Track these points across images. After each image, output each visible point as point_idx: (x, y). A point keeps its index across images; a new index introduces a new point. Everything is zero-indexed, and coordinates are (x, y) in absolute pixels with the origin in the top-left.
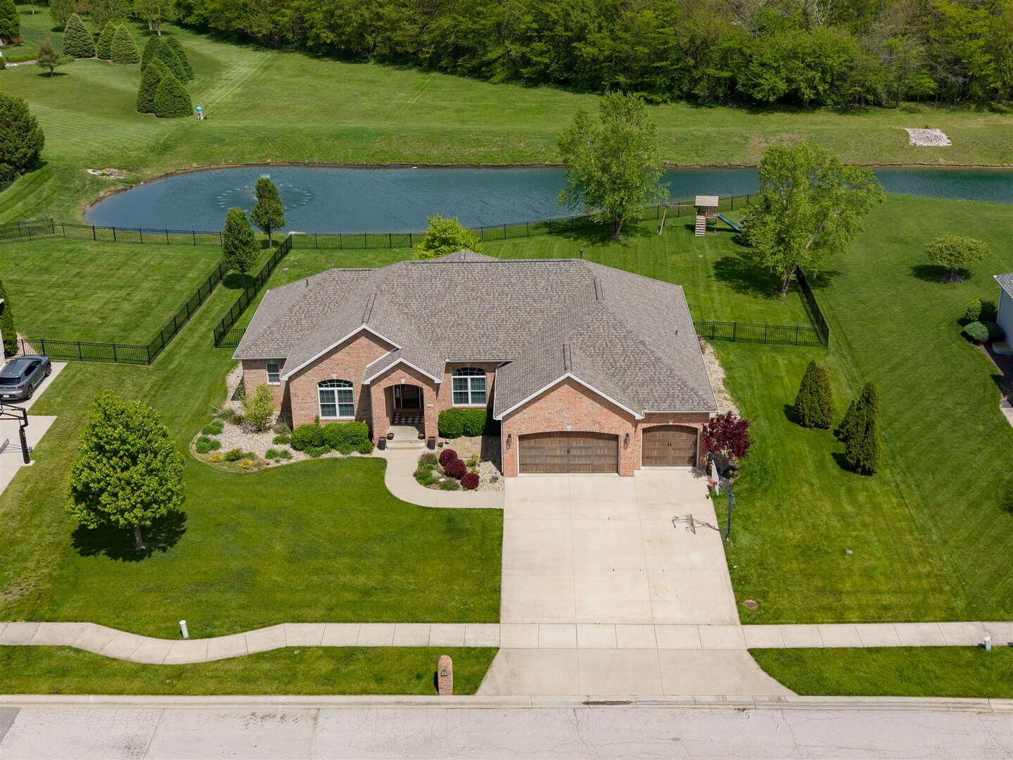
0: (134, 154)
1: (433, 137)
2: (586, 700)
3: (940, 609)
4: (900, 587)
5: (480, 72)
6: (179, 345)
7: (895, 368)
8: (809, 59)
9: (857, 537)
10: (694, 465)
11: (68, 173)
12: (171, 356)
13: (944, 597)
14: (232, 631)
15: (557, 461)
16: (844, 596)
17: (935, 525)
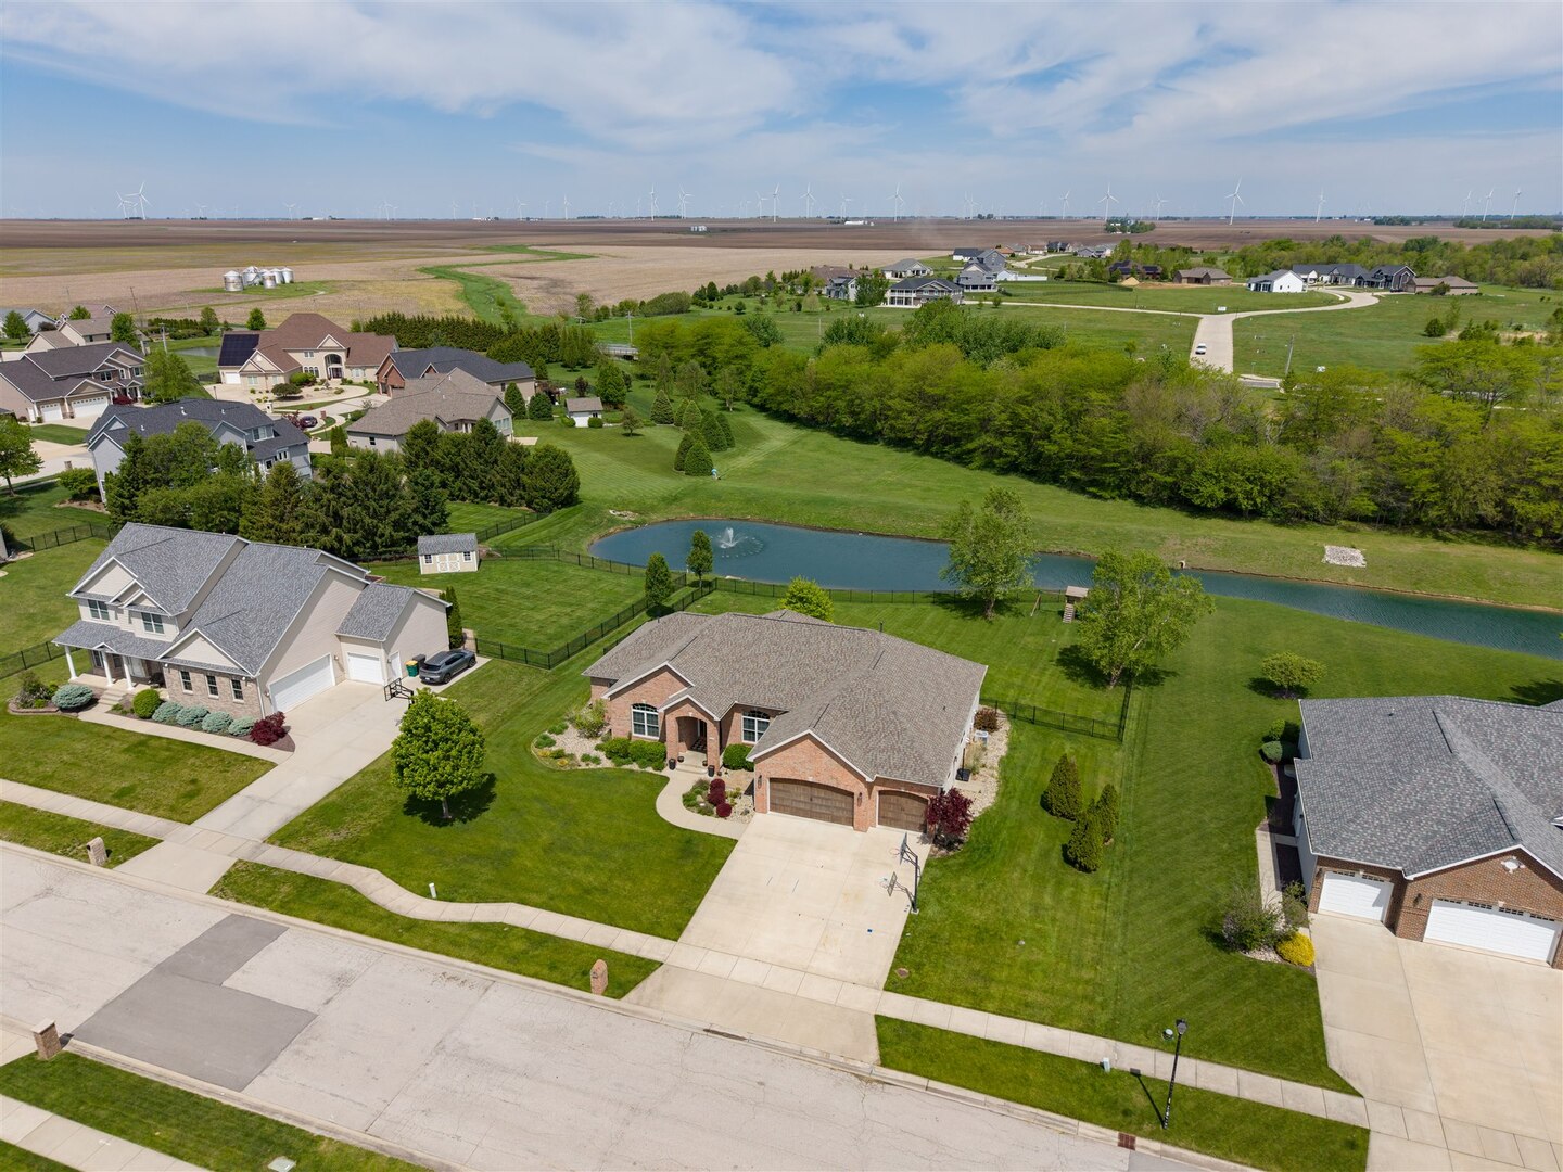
0: (649, 502)
1: (884, 510)
2: (708, 1028)
3: (1080, 1017)
4: (1053, 988)
5: (961, 459)
6: (583, 656)
7: (1176, 772)
8: (1248, 474)
9: (1039, 930)
10: (925, 832)
11: (595, 510)
12: (572, 663)
13: (1091, 1007)
14: (470, 900)
15: (802, 806)
16: (993, 985)
17: (1124, 934)
